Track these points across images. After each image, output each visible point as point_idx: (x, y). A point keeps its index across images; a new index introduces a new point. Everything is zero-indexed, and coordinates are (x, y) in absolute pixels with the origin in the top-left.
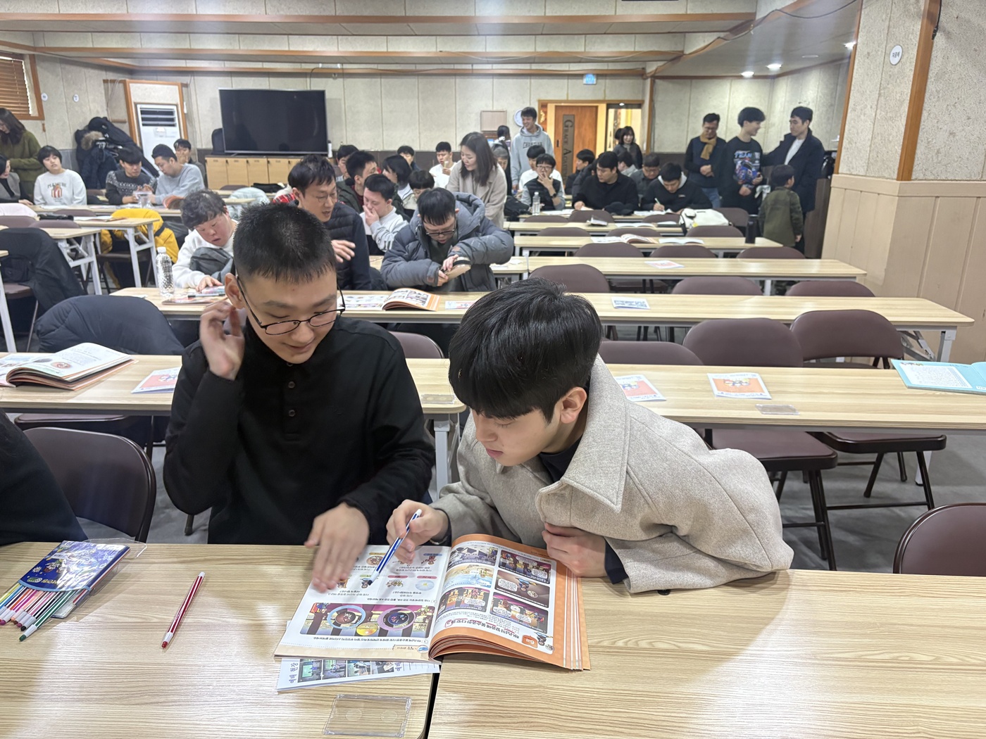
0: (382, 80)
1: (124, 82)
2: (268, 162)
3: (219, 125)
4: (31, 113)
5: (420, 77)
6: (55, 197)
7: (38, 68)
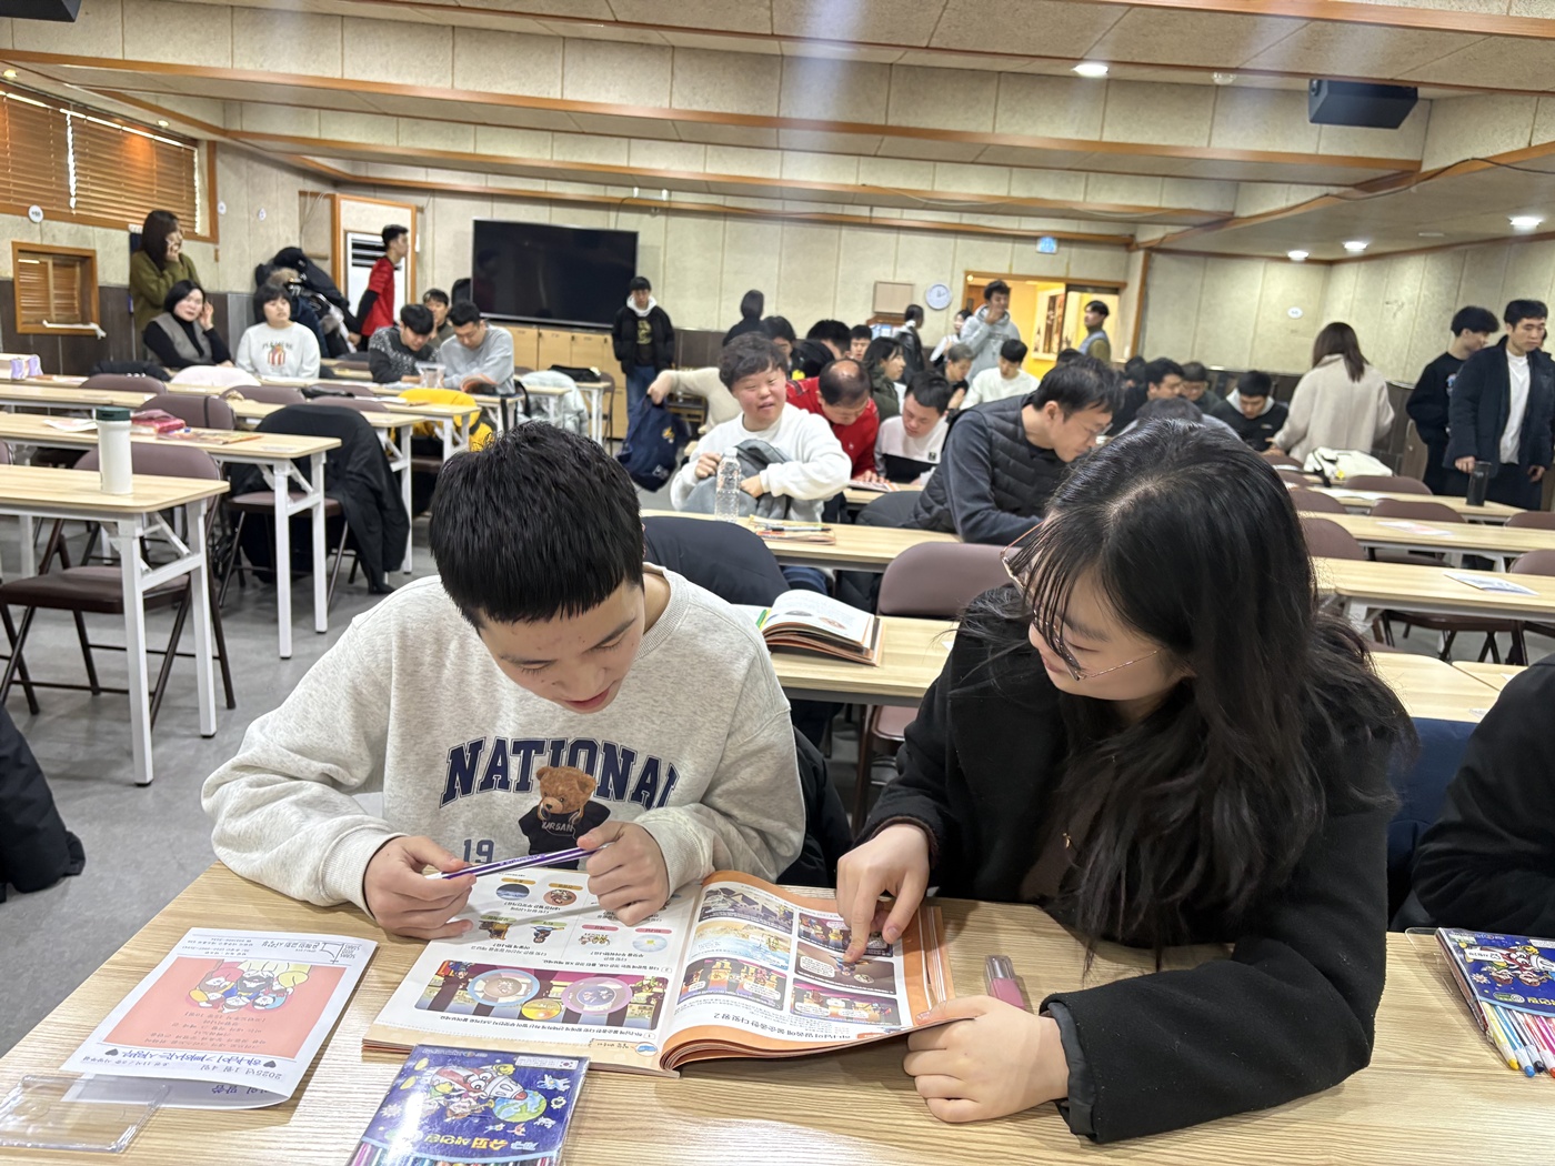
0: (728, 223)
1: (333, 198)
2: (540, 335)
3: (468, 273)
4: (198, 230)
5: (786, 223)
6: (273, 363)
7: (219, 165)
